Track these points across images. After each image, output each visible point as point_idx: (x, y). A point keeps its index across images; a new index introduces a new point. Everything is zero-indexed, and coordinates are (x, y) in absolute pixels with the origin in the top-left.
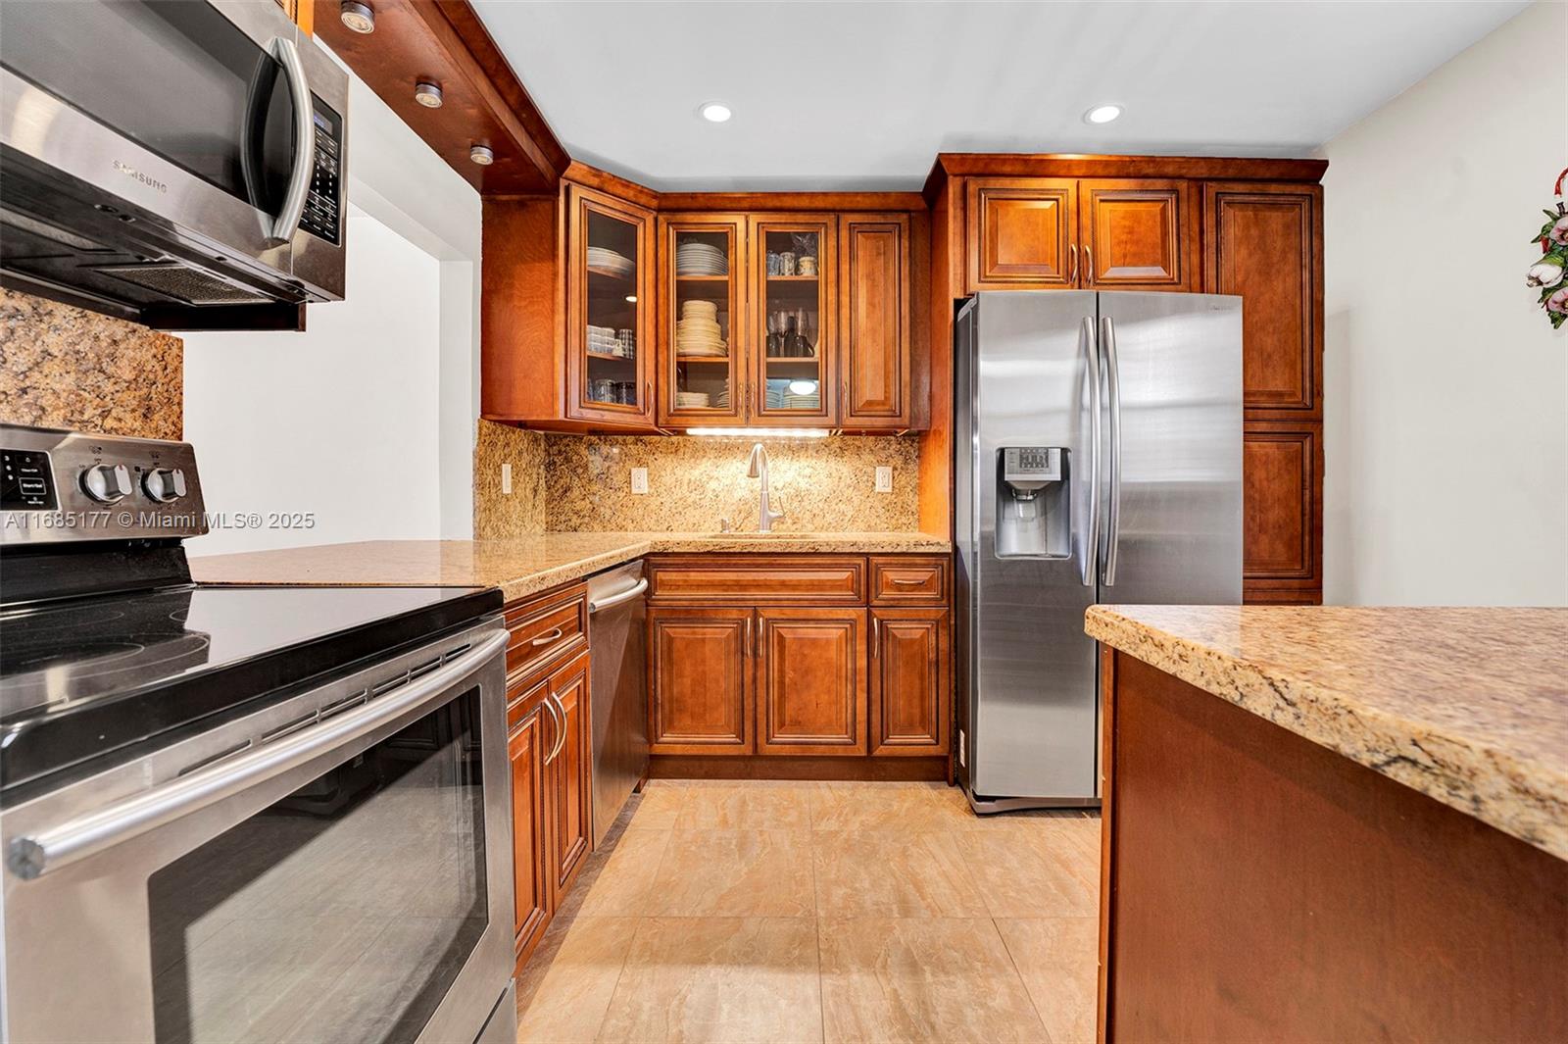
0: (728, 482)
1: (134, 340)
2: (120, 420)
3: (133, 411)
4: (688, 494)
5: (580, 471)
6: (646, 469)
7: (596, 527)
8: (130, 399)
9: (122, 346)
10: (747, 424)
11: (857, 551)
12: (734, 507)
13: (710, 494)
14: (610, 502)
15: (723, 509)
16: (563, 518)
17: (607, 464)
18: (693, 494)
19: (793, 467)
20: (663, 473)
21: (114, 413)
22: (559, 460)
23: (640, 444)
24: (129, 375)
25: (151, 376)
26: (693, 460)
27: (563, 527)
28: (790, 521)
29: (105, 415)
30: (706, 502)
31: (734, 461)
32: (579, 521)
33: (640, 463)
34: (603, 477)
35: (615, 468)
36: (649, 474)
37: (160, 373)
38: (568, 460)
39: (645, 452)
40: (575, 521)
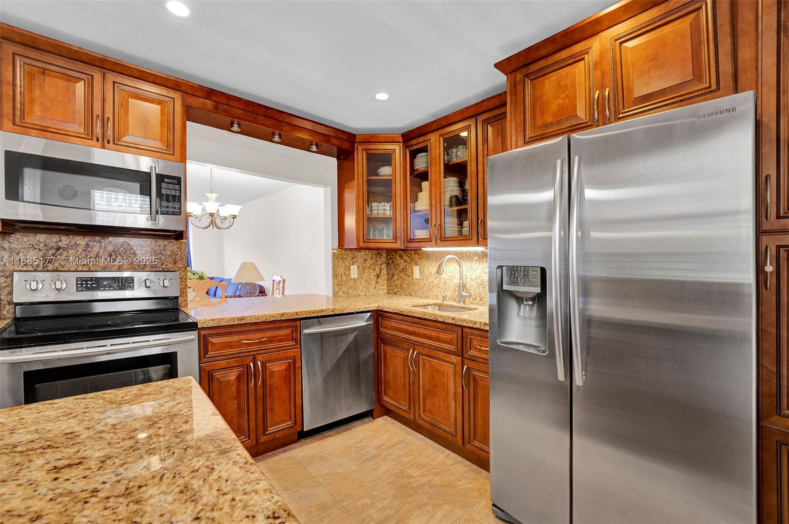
0: (450, 275)
1: (170, 244)
2: (167, 265)
3: (171, 263)
4: (434, 280)
5: (397, 267)
6: (418, 267)
7: (402, 293)
8: (170, 260)
9: (167, 246)
10: (437, 246)
11: (455, 323)
12: (453, 289)
13: (443, 281)
14: (407, 282)
15: (448, 289)
16: (392, 288)
17: (405, 264)
18: (436, 280)
19: (480, 267)
20: (425, 269)
21: (165, 264)
22: (390, 261)
23: (416, 254)
24: (169, 253)
25: (176, 253)
26: (436, 263)
27: (392, 292)
28: (479, 299)
29: (162, 265)
30: (441, 285)
31: (453, 263)
32: (397, 290)
33: (416, 264)
34: (404, 270)
35: (408, 266)
36: (420, 269)
37: (179, 252)
38: (393, 262)
39: (418, 259)
40: (396, 290)
